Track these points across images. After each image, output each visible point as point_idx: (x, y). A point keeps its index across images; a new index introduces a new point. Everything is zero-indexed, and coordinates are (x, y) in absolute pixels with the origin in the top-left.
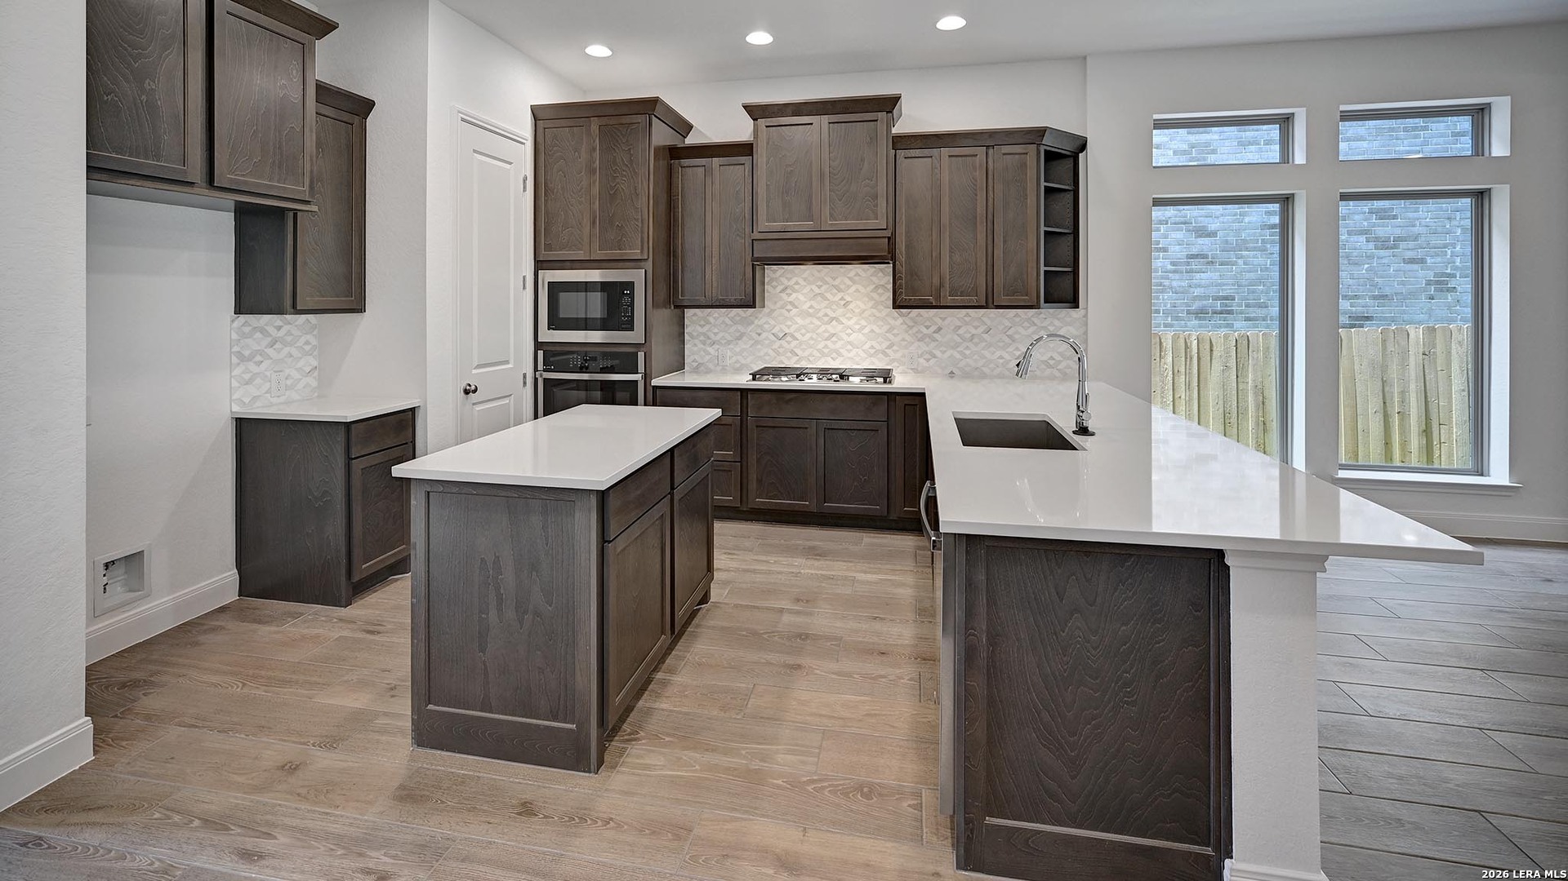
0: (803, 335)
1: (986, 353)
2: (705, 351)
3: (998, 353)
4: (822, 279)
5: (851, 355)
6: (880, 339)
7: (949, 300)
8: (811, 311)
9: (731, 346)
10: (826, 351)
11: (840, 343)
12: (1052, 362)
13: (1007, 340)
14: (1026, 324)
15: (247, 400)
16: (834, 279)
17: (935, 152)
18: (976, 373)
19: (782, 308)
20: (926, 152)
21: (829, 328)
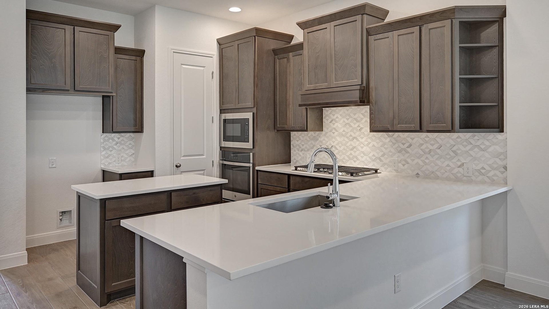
0: (340, 147)
1: (439, 162)
2: (299, 154)
3: (447, 163)
4: (349, 115)
5: (363, 159)
6: (378, 151)
7: (399, 127)
8: (344, 133)
9: (309, 152)
10: (351, 156)
11: (358, 152)
12: (483, 171)
13: (452, 154)
14: (465, 143)
15: (107, 164)
16: (355, 114)
17: (390, 34)
18: (432, 175)
19: (331, 131)
20: (386, 35)
21: (352, 143)
